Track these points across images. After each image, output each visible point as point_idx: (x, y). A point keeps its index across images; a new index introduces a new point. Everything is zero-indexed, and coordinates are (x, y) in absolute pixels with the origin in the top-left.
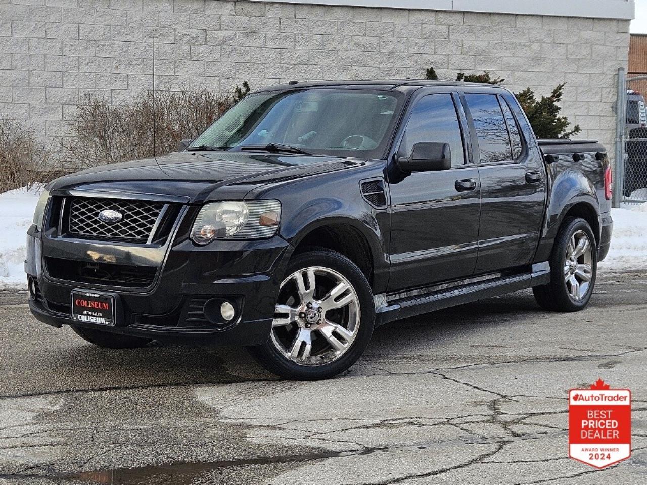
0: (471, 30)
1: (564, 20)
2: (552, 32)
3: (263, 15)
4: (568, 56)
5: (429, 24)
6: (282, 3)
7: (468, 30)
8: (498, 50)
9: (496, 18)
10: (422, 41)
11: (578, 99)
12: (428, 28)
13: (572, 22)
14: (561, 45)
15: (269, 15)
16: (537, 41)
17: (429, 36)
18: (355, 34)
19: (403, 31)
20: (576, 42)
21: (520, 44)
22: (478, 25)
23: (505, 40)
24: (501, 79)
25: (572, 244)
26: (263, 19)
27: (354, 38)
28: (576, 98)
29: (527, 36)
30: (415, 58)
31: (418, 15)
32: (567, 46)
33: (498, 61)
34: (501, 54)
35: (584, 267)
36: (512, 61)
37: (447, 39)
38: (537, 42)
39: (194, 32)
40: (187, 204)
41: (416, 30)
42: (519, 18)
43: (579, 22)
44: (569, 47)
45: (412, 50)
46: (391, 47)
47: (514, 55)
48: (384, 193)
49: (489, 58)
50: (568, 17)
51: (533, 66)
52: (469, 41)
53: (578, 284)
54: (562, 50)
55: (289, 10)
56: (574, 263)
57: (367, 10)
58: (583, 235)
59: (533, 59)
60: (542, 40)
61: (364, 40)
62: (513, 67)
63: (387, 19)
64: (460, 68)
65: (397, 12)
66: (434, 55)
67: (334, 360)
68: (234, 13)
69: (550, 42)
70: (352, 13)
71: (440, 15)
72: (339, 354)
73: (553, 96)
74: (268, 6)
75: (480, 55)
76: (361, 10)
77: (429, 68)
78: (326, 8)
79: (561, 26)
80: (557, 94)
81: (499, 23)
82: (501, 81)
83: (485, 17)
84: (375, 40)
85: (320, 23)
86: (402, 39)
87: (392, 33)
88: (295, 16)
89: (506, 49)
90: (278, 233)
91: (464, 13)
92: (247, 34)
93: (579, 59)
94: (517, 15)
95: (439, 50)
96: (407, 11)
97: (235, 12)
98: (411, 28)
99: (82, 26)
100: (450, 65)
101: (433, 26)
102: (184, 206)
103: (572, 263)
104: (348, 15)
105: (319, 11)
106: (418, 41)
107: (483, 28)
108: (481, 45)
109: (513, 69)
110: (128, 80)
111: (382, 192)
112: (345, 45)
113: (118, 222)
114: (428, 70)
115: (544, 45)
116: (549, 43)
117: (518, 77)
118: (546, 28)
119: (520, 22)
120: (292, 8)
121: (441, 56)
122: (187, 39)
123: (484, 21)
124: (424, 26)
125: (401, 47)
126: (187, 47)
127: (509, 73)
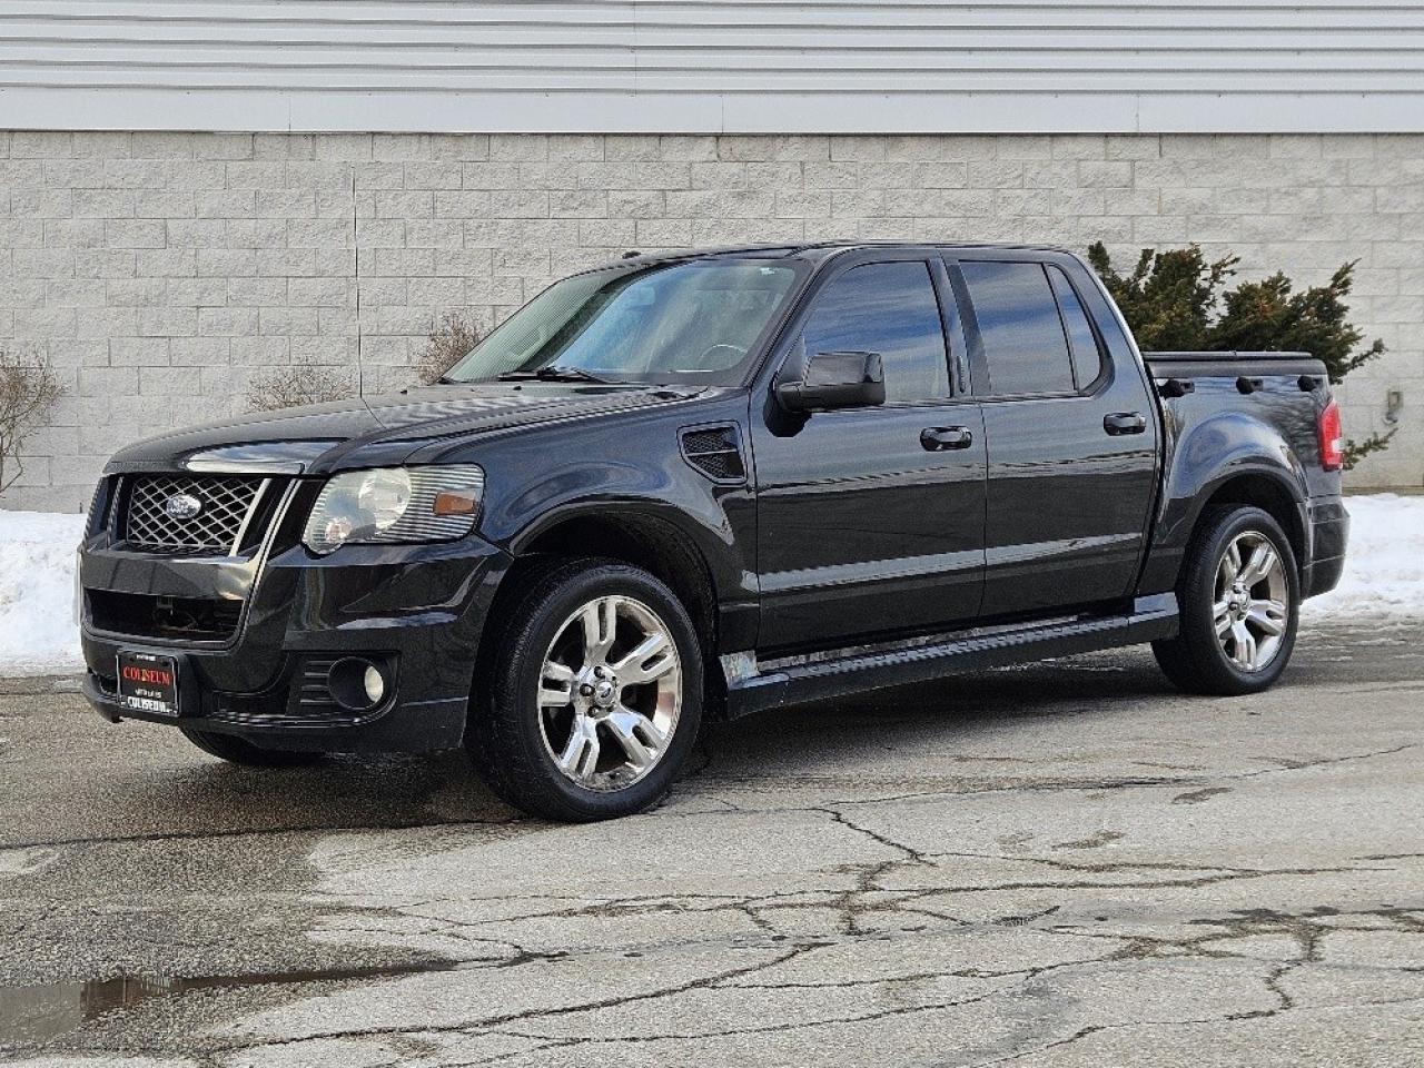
0: (1177, 168)
1: (1369, 142)
2: (1343, 165)
3: (771, 158)
4: (1378, 209)
5: (1094, 160)
6: (806, 135)
7: (1170, 168)
8: (1232, 203)
9: (1226, 142)
10: (1078, 193)
11: (1403, 293)
12: (1090, 168)
13: (1382, 143)
14: (1363, 189)
15: (781, 157)
16: (1312, 182)
17: (1093, 183)
18: (947, 185)
19: (1040, 176)
20: (1394, 181)
21: (1277, 191)
22: (1191, 157)
23: (1247, 184)
24: (1232, 259)
25: (1232, 559)
26: (771, 167)
27: (945, 193)
28: (1398, 290)
29: (1290, 176)
30: (1066, 225)
31: (1070, 145)
32: (1375, 191)
33: (1235, 225)
34: (1241, 211)
35: (1267, 606)
36: (1262, 223)
37: (1130, 186)
38: (1312, 184)
39: (644, 196)
40: (299, 476)
41: (1065, 173)
42: (1274, 141)
43: (1399, 144)
44: (1379, 191)
45: (1060, 211)
46: (1017, 207)
47: (1265, 212)
48: (738, 452)
49: (1216, 219)
50: (1375, 135)
51: (1307, 231)
52: (1173, 189)
53: (1252, 640)
54: (1364, 198)
55: (818, 147)
56: (1243, 597)
57: (968, 140)
58: (1261, 542)
59: (1305, 219)
60: (1323, 181)
61: (966, 196)
62: (1264, 234)
63: (1009, 154)
64: (1156, 240)
65: (1029, 140)
66: (1103, 218)
67: (632, 783)
68: (714, 157)
69: (1338, 183)
70: (940, 146)
71: (1114, 142)
72: (640, 771)
73: (1333, 286)
74: (779, 141)
75: (1197, 213)
76: (957, 141)
77: (1094, 243)
78: (890, 140)
79: (1362, 151)
80: (1341, 281)
81: (1233, 151)
82: (1233, 262)
83: (1204, 141)
84: (986, 195)
85: (878, 169)
86: (1039, 191)
87: (1018, 182)
88: (830, 157)
89: (1251, 201)
90: (475, 530)
91: (1161, 135)
92: (741, 196)
93: (1401, 215)
94: (1269, 135)
95: (1114, 209)
96: (1048, 138)
97: (718, 156)
98: (1056, 168)
99: (439, 194)
100: (1137, 235)
101: (1101, 164)
102: (293, 481)
103: (1236, 597)
104: (932, 151)
105: (877, 147)
106: (1069, 193)
107: (1200, 163)
108: (1196, 195)
109: (1263, 239)
110: (523, 287)
111: (734, 450)
112: (928, 207)
113: (195, 518)
114: (1091, 248)
115: (1328, 191)
116: (1338, 187)
117: (1277, 253)
118: (1331, 157)
119: (1276, 150)
120: (825, 143)
121: (1117, 220)
122: (629, 208)
123: (1203, 151)
124: (1083, 164)
125: (1036, 205)
126: (631, 223)
127: (1256, 246)
